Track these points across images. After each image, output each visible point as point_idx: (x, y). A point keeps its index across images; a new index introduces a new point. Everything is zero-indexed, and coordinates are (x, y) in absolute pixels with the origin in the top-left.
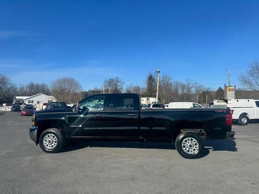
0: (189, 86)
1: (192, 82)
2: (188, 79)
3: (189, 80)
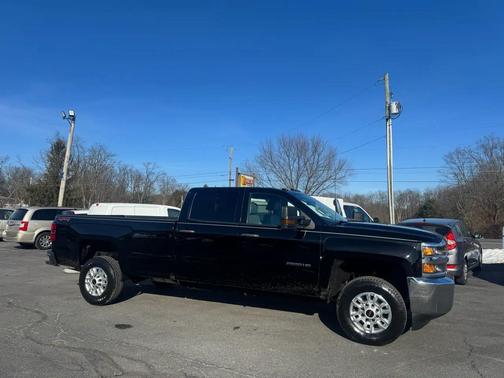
0: (150, 177)
1: (156, 171)
2: (149, 163)
3: (151, 166)
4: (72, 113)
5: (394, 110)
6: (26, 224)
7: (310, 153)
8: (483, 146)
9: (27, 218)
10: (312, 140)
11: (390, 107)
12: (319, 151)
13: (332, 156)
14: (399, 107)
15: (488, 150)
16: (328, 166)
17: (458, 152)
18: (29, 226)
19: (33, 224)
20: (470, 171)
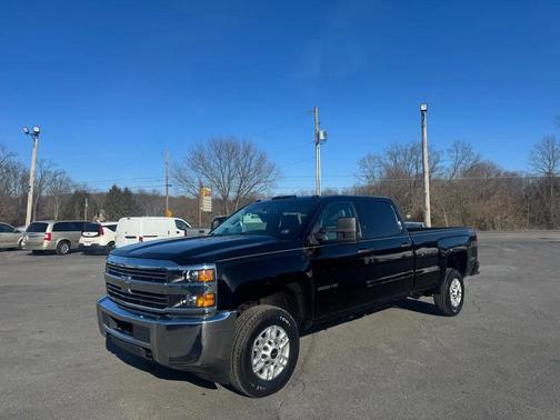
4: (37, 130)
5: (322, 137)
6: (49, 235)
7: (241, 156)
8: (390, 153)
9: (49, 230)
10: (244, 143)
11: (318, 135)
12: (251, 154)
13: (262, 159)
14: (325, 134)
15: (393, 156)
16: (258, 170)
17: (370, 157)
18: (52, 238)
19: (54, 234)
20: (379, 174)
